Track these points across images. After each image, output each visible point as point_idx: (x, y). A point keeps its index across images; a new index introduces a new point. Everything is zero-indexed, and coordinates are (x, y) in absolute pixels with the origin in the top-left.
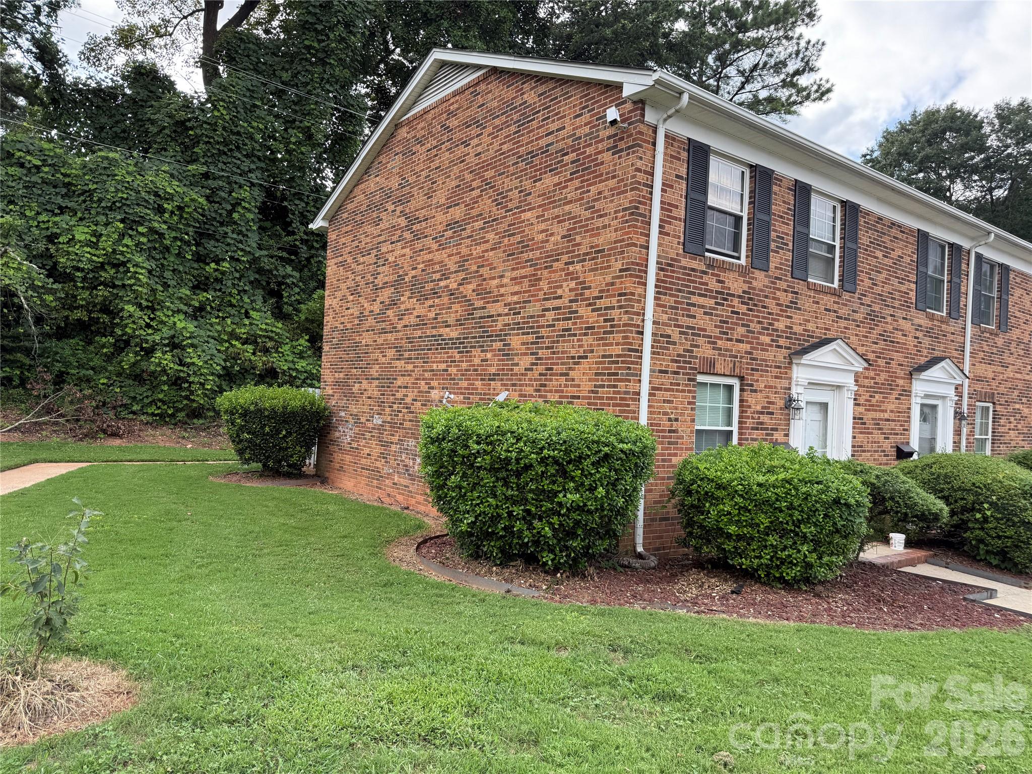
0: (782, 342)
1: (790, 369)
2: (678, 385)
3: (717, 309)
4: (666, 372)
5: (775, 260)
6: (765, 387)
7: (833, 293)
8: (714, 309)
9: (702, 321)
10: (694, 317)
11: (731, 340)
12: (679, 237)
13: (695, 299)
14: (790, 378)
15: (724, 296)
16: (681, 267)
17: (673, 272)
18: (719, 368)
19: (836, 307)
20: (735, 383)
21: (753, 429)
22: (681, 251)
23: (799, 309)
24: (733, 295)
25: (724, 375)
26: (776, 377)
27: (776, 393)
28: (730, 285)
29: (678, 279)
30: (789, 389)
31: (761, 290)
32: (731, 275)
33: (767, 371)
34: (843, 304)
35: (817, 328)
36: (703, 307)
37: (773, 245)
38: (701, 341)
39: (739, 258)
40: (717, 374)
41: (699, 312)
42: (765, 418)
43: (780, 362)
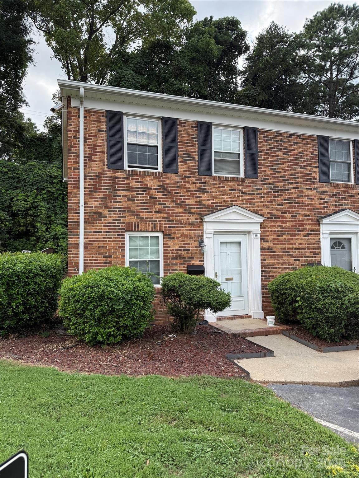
0: (193, 211)
1: (202, 225)
2: (111, 238)
3: (138, 197)
4: (101, 232)
5: (182, 168)
6: (181, 236)
7: (242, 180)
8: (135, 197)
9: (125, 203)
10: (120, 202)
11: (151, 212)
12: (104, 162)
13: (118, 193)
14: (203, 230)
15: (144, 189)
16: (107, 177)
17: (101, 180)
18: (141, 227)
19: (240, 188)
20: (161, 235)
21: (172, 259)
22: (106, 169)
23: (208, 192)
24: (151, 189)
25: (147, 231)
26: (190, 230)
27: (190, 238)
28: (148, 183)
29: (106, 183)
30: (202, 236)
31: (174, 184)
32: (148, 178)
33: (183, 227)
34: (247, 186)
35: (224, 201)
36: (126, 196)
37: (180, 159)
38: (126, 214)
39: (157, 169)
40: (141, 231)
41: (124, 200)
42: (183, 253)
43: (194, 222)
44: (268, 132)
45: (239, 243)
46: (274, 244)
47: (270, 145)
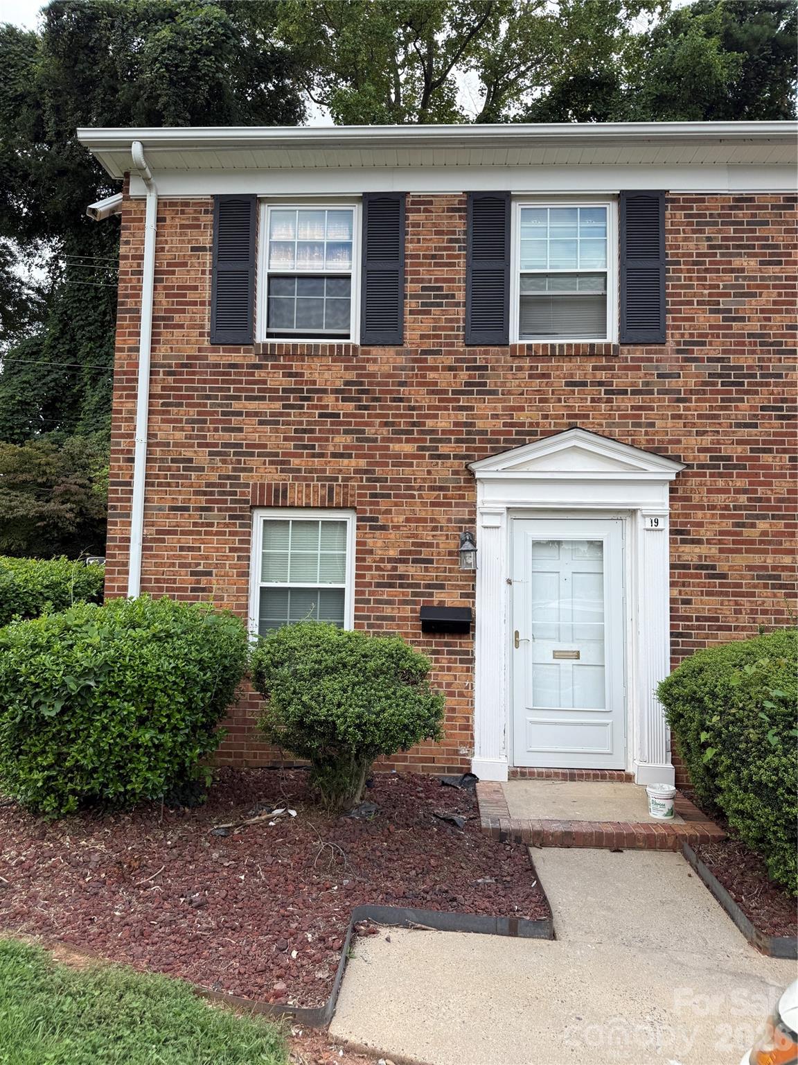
0: (444, 449)
1: (474, 489)
2: (211, 525)
3: (289, 415)
4: (186, 509)
5: (414, 329)
6: (408, 520)
7: (609, 353)
8: (281, 414)
9: (252, 432)
10: (240, 430)
11: (322, 455)
12: (202, 327)
13: (236, 406)
14: (474, 504)
15: (304, 394)
16: (208, 366)
17: (194, 373)
18: (294, 496)
19: (602, 376)
20: (351, 519)
21: (378, 585)
22: (206, 344)
23: (494, 392)
24: (324, 391)
25: (308, 507)
26: (433, 504)
27: (434, 529)
28: (316, 376)
29: (205, 381)
30: (473, 521)
31: (390, 376)
32: (317, 363)
33: (413, 497)
34: (626, 368)
35: (546, 417)
36: (256, 414)
37: (410, 304)
38: (255, 462)
39: (347, 337)
40: (292, 507)
41: (249, 424)
42: (411, 570)
43: (447, 480)
44: (703, 201)
45: (598, 545)
46: (721, 551)
47: (709, 239)
